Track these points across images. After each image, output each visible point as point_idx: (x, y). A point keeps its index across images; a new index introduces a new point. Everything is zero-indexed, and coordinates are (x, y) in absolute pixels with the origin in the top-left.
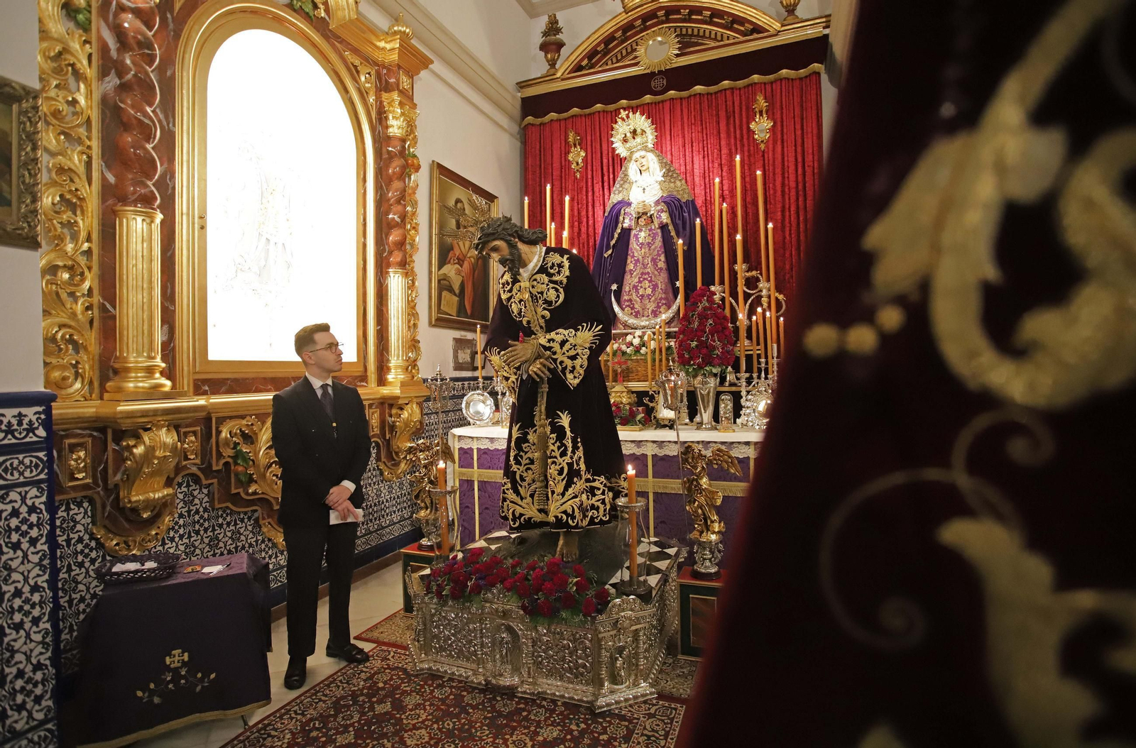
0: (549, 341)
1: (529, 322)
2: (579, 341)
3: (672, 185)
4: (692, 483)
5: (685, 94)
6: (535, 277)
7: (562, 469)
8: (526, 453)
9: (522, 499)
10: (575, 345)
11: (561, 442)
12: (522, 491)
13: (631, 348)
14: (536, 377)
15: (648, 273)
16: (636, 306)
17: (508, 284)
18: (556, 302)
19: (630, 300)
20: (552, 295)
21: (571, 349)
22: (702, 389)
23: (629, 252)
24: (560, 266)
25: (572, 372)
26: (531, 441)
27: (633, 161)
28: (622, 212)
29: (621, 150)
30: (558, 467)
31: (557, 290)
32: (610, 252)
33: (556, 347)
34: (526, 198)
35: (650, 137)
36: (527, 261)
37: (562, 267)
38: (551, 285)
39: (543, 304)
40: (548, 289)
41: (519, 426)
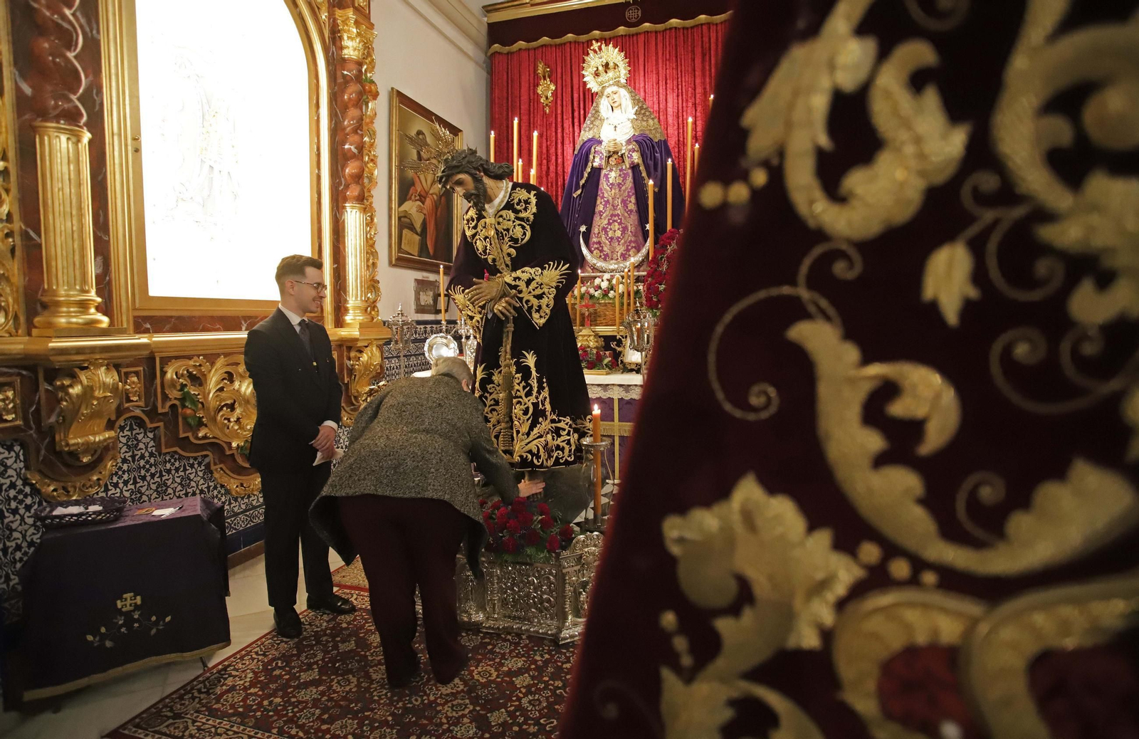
0: (515, 279)
1: (494, 260)
2: (546, 280)
3: (644, 123)
5: (660, 27)
6: (501, 213)
7: (527, 409)
8: (491, 394)
10: (542, 284)
11: (526, 382)
13: (599, 291)
14: (501, 316)
15: (618, 215)
16: (605, 249)
17: (473, 220)
18: (522, 240)
19: (599, 243)
20: (518, 232)
21: (537, 288)
23: (599, 193)
24: (527, 202)
25: (538, 311)
26: (496, 382)
27: (604, 97)
28: (593, 150)
29: (593, 85)
30: (523, 407)
31: (523, 227)
32: (579, 192)
33: (522, 285)
34: (493, 132)
35: (623, 72)
36: (493, 197)
37: (529, 203)
38: (518, 222)
39: (509, 241)
40: (515, 226)
41: (483, 366)
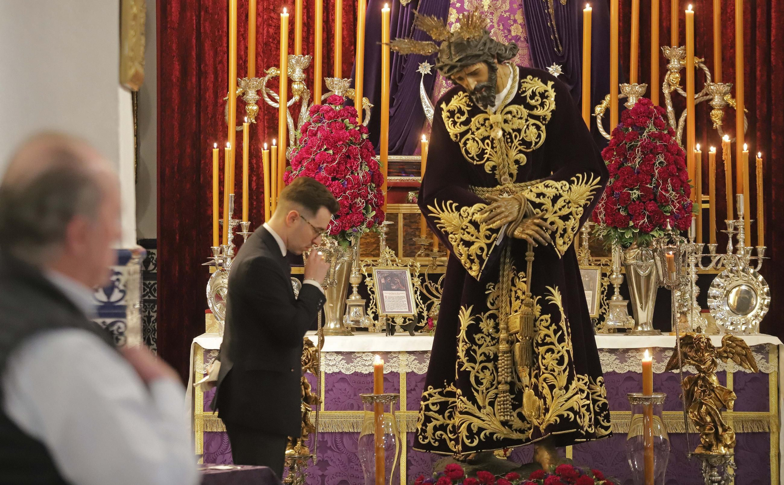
0: (539, 195)
1: (494, 168)
2: (573, 196)
4: (696, 384)
6: (508, 109)
7: (562, 357)
9: (479, 408)
10: (569, 202)
11: (557, 325)
12: (479, 398)
17: (462, 113)
18: (536, 143)
20: (531, 134)
21: (564, 207)
22: (640, 267)
24: (543, 96)
25: (562, 236)
30: (556, 356)
33: (548, 202)
36: (501, 87)
37: (547, 97)
38: (532, 121)
39: (520, 144)
40: (528, 126)
41: (471, 308)
